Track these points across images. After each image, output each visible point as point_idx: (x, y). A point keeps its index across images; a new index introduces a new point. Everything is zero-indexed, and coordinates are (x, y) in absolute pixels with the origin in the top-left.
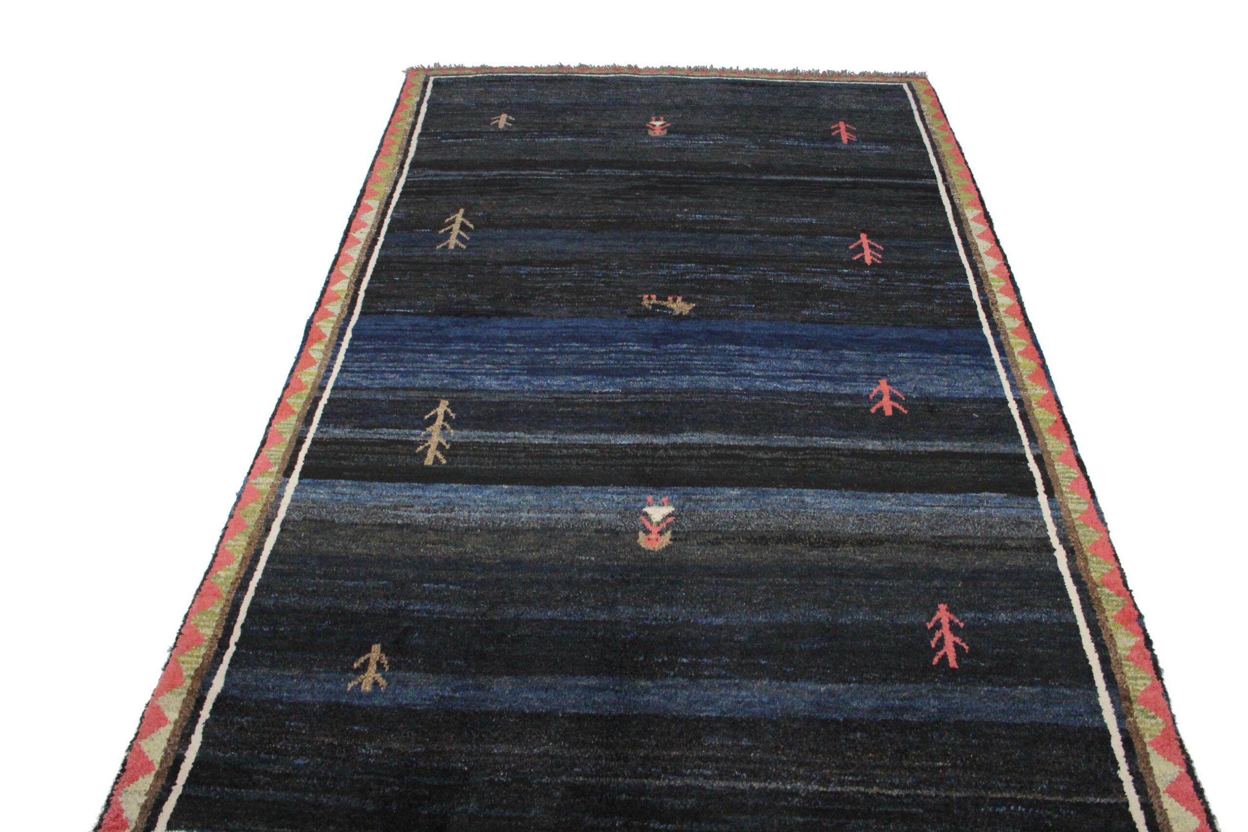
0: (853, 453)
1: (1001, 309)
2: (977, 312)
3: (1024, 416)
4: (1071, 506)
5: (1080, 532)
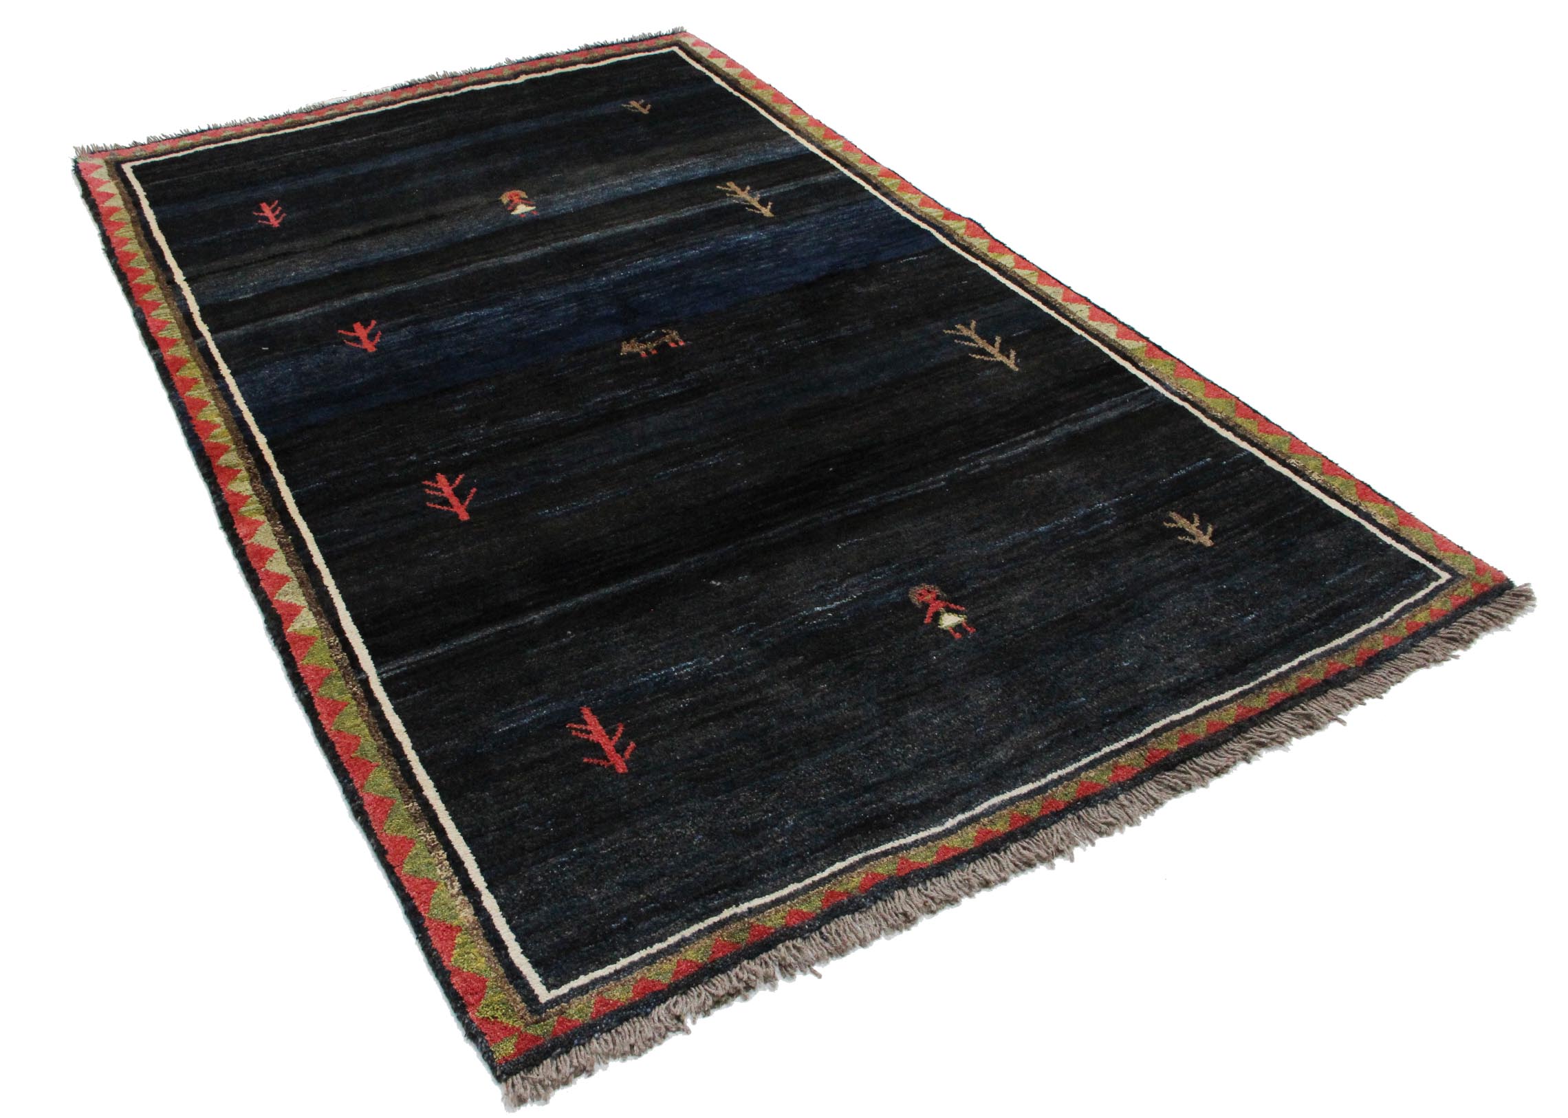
0: (378, 286)
1: (244, 473)
2: (276, 459)
3: (213, 365)
4: (168, 310)
5: (160, 296)
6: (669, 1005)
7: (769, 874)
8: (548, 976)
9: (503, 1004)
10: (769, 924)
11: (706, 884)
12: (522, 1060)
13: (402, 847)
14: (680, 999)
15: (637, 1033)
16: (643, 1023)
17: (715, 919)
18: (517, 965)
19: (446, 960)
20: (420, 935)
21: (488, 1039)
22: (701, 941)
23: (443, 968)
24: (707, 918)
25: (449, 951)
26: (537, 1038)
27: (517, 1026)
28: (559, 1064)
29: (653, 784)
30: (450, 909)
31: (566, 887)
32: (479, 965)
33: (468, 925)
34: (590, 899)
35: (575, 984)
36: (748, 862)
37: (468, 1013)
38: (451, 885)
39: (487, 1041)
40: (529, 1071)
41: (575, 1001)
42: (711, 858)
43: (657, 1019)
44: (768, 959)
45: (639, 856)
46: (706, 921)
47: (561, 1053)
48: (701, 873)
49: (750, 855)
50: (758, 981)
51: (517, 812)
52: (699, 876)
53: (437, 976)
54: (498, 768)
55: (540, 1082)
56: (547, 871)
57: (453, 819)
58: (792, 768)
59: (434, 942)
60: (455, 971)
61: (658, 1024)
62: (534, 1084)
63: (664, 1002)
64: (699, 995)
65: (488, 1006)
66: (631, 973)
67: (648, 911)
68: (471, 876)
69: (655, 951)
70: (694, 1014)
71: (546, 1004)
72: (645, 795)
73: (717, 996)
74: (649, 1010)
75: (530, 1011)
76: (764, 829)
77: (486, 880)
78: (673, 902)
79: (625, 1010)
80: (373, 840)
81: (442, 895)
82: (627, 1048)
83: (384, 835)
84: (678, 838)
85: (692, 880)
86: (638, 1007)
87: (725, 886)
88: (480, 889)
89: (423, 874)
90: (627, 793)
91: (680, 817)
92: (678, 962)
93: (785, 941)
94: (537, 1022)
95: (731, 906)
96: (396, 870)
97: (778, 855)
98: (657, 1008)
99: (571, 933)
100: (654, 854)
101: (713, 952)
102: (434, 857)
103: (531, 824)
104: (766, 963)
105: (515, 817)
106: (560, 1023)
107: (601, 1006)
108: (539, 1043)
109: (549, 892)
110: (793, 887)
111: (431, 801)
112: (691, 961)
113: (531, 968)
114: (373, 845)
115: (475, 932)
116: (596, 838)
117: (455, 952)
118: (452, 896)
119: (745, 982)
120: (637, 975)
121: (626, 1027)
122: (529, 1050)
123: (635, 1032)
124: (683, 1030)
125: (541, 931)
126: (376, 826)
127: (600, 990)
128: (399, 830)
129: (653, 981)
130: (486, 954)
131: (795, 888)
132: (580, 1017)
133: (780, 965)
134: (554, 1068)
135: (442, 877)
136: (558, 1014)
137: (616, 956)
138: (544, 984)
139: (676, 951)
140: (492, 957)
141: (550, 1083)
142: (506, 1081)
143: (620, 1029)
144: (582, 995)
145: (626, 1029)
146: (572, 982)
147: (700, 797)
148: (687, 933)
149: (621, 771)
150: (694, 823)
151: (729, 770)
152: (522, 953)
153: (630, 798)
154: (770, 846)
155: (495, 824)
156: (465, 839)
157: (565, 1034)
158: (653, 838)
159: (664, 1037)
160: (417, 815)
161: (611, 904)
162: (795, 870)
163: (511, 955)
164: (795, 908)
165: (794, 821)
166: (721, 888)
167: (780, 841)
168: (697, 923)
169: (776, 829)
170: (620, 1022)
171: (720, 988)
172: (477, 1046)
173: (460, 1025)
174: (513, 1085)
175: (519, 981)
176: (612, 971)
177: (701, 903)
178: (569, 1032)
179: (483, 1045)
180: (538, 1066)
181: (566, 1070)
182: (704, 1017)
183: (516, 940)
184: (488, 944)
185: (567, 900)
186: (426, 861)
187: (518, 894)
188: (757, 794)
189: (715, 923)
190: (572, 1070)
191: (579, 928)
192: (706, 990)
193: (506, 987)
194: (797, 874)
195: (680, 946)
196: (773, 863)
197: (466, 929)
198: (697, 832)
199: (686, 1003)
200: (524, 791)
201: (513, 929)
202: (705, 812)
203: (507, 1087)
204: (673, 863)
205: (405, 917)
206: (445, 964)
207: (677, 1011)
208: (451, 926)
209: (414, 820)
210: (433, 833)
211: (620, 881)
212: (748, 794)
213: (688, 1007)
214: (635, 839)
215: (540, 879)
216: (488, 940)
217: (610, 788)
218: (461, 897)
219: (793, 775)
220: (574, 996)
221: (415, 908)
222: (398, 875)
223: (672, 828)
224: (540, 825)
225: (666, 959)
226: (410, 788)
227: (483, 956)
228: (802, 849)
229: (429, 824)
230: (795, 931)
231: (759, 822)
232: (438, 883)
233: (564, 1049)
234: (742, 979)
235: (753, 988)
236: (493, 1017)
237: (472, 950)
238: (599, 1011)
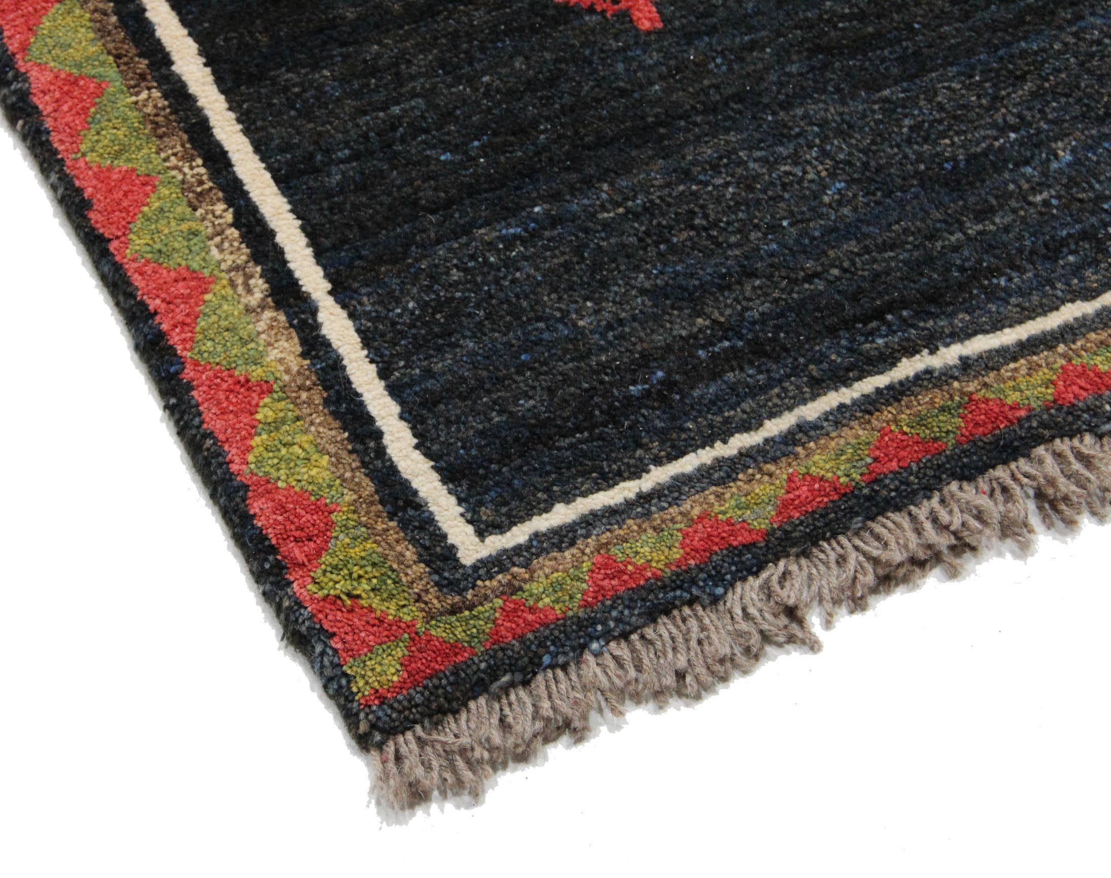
6: (767, 581)
7: (1010, 279)
8: (481, 503)
9: (374, 565)
10: (1013, 397)
11: (855, 298)
12: (418, 699)
13: (126, 194)
14: (794, 568)
15: (693, 643)
16: (707, 621)
17: (881, 381)
18: (405, 476)
19: (237, 460)
20: (173, 401)
21: (339, 646)
22: (846, 431)
23: (229, 477)
24: (859, 379)
25: (244, 439)
26: (455, 648)
27: (407, 618)
28: (507, 710)
29: (724, 57)
30: (244, 342)
31: (517, 296)
32: (314, 472)
33: (286, 378)
34: (575, 325)
35: (542, 523)
36: (956, 249)
37: (289, 584)
38: (246, 285)
39: (335, 651)
40: (436, 724)
41: (544, 564)
42: (867, 236)
43: (738, 611)
44: (1009, 482)
45: (692, 227)
46: (856, 385)
47: (512, 685)
48: (845, 271)
49: (962, 230)
50: (987, 531)
51: (399, 118)
52: (838, 279)
53: (214, 496)
54: (350, 15)
55: (463, 751)
56: (473, 257)
57: (246, 132)
58: (1070, 23)
59: (207, 416)
60: (258, 484)
61: (744, 626)
62: (448, 754)
63: (756, 574)
64: (842, 560)
65: (336, 568)
66: (676, 502)
67: (714, 357)
68: (291, 266)
69: (735, 452)
70: (828, 606)
71: (475, 568)
72: (706, 82)
73: (888, 564)
74: (720, 591)
75: (437, 584)
76: (998, 169)
77: (328, 276)
78: (775, 339)
79: (664, 587)
80: (54, 177)
81: (225, 307)
82: (670, 680)
83: (81, 164)
84: (784, 186)
85: (820, 285)
86: (693, 582)
87: (904, 303)
88: (314, 296)
89: (177, 258)
90: (661, 77)
91: (790, 138)
92: (790, 479)
93: (1052, 439)
94: (454, 610)
95: (918, 352)
96: (113, 246)
97: (1034, 234)
98: (739, 586)
99: (532, 402)
100: (728, 223)
101: (876, 460)
102: (203, 219)
103: (434, 147)
104: (1005, 490)
105: (394, 128)
106: (508, 614)
107: (607, 576)
108: (459, 659)
109: (478, 306)
110: (1071, 312)
111: (194, 88)
112: (822, 479)
113: (438, 484)
114: (54, 188)
115: (304, 395)
116: (589, 183)
117: (257, 439)
118: (248, 310)
119: (955, 533)
120: (693, 506)
121: (665, 628)
122: (435, 674)
123: (687, 641)
124: (803, 642)
125: (463, 398)
126: (61, 141)
127: (604, 539)
128: (117, 155)
129: (729, 522)
130: (332, 449)
131: (1078, 314)
132: (557, 601)
133: (1040, 496)
134: (495, 721)
135: (224, 266)
136: (503, 593)
137: (641, 459)
138: (470, 522)
139: (784, 455)
140: (344, 454)
141: (486, 755)
142: (380, 746)
143: (649, 632)
144: (561, 550)
145: (666, 635)
146: (536, 519)
147: (838, 90)
148: (812, 411)
149: (646, 25)
150: (824, 153)
151: (909, 27)
152: (417, 447)
153: (668, 91)
154: (1014, 211)
155: (347, 144)
156: (277, 179)
157: (521, 639)
158: (727, 184)
159: (757, 657)
160: (160, 119)
161: (622, 337)
162: (1077, 270)
163: (389, 451)
164: (1076, 361)
165: (1073, 151)
166: (891, 307)
167: (1039, 198)
168: (836, 389)
169: (1029, 170)
170: (652, 617)
171: (893, 544)
172: (312, 663)
173: (271, 612)
174: (398, 758)
175: (411, 512)
176: (632, 495)
177: (844, 342)
178: (530, 636)
179: (326, 661)
180: (455, 712)
181: (525, 725)
182: (852, 612)
183: (402, 417)
184: (337, 424)
185: (522, 325)
186: (185, 226)
187: (405, 309)
188: (979, 84)
189: (878, 391)
190: (539, 725)
191: (551, 391)
192: (856, 548)
193: (380, 527)
194: (1082, 279)
195: (795, 443)
196: (1020, 251)
197: (283, 389)
198: (832, 175)
199: (810, 577)
200: (414, 69)
201: (394, 391)
202: (850, 126)
203: (384, 762)
204: (774, 246)
205: (136, 357)
206: (234, 468)
207: (789, 595)
208: (248, 381)
209: (154, 129)
210: (199, 161)
211: (647, 285)
212: (956, 85)
213: (814, 588)
214: (681, 188)
215: (456, 275)
216: (335, 415)
217: (620, 67)
218: (268, 314)
219: (1072, 40)
220: (542, 551)
221: (161, 336)
222: (118, 258)
223: (771, 164)
224: (455, 149)
225: (760, 470)
226: (141, 55)
227: (322, 451)
228: (1093, 220)
229: (191, 140)
230: (1079, 417)
231: (985, 153)
232: (214, 279)
233: (518, 677)
234: (947, 528)
235: (973, 549)
236: (349, 595)
237: (298, 438)
238: (602, 588)
